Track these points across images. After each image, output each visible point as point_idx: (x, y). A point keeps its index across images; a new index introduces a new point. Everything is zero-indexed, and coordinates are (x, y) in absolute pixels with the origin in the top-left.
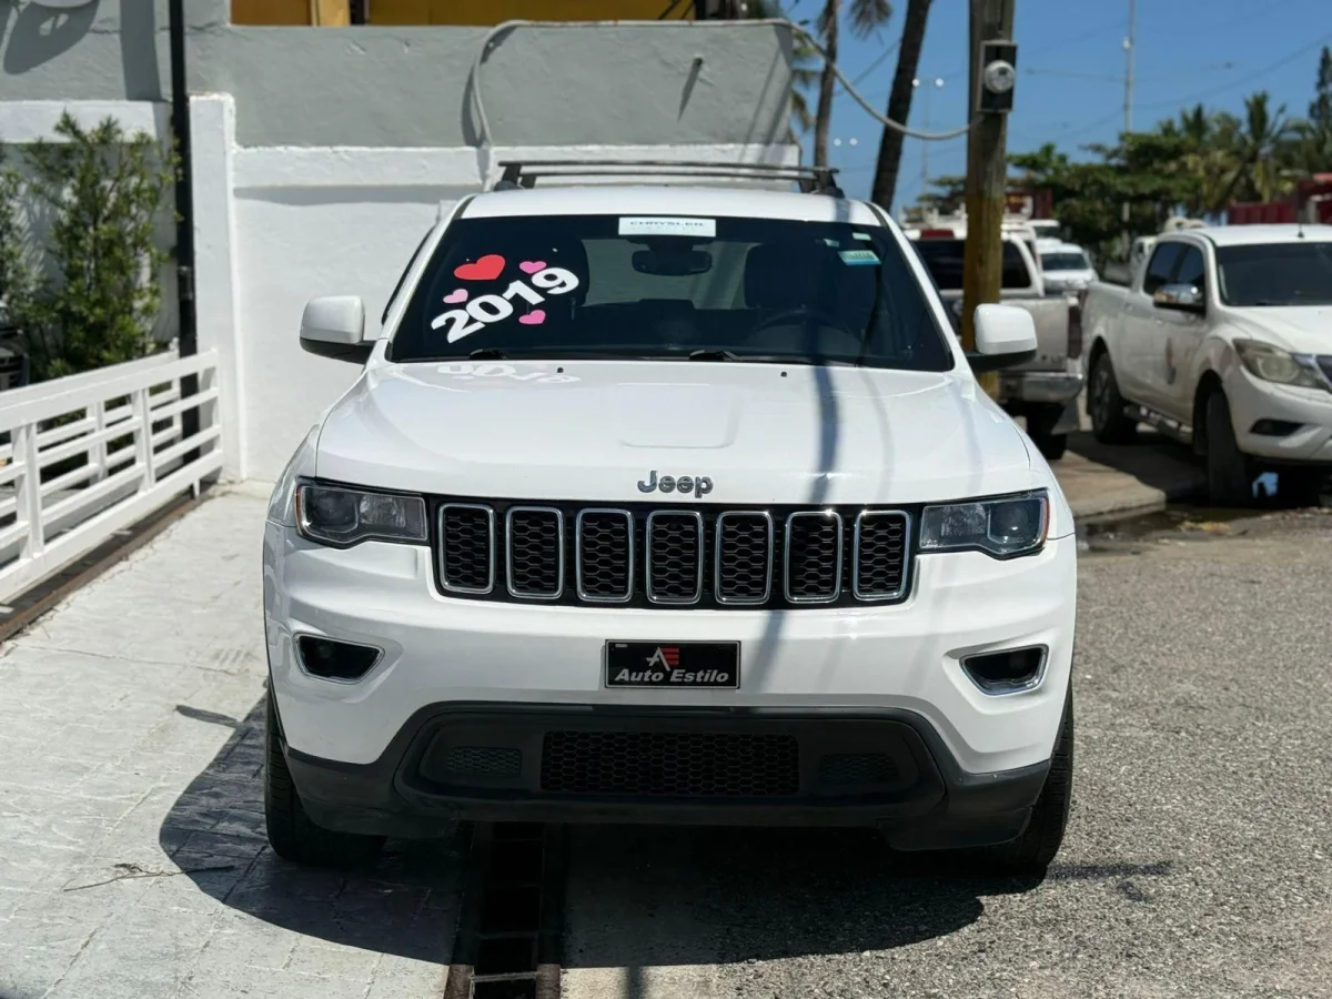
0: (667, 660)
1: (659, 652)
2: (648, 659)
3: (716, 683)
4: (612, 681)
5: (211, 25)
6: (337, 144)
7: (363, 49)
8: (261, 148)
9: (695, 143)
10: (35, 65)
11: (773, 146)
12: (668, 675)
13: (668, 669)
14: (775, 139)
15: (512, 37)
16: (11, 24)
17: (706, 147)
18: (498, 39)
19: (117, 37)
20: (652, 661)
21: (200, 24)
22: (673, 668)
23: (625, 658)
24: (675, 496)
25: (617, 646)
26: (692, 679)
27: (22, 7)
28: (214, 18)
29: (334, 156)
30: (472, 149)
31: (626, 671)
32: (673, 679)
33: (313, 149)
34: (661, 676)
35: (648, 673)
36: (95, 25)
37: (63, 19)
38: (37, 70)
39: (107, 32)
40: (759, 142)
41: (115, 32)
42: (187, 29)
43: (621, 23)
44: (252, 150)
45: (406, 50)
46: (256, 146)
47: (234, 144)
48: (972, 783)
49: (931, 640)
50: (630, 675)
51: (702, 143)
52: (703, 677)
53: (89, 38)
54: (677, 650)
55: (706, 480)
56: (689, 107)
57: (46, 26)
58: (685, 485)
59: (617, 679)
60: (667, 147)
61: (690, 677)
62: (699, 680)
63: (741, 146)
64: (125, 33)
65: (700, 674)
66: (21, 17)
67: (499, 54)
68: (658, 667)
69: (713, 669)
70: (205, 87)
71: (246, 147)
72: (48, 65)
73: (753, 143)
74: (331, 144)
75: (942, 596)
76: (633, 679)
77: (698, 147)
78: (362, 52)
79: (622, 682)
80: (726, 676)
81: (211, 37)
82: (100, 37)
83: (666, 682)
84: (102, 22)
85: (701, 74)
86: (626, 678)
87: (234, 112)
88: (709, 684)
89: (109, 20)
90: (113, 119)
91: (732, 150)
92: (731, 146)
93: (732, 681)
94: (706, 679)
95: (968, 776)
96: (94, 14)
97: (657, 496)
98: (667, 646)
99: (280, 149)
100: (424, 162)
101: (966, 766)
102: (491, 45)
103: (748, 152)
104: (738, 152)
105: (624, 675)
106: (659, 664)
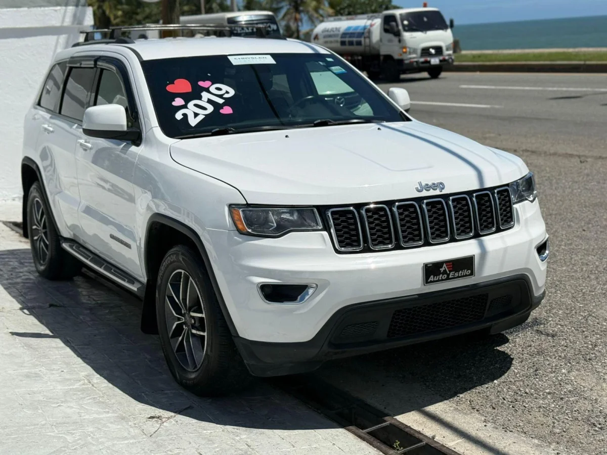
0: (448, 268)
1: (445, 265)
2: (441, 269)
3: (466, 275)
4: (427, 282)
9: (41, 6)
11: (80, 7)
12: (448, 275)
13: (448, 272)
14: (80, 4)
17: (46, 8)
20: (442, 270)
22: (450, 271)
23: (432, 270)
24: (432, 193)
25: (428, 265)
26: (457, 275)
32: (450, 277)
34: (446, 276)
35: (441, 276)
40: (73, 6)
50: (434, 278)
51: (44, 6)
52: (461, 274)
54: (451, 263)
55: (441, 183)
58: (434, 186)
59: (429, 281)
60: (26, 9)
61: (456, 275)
62: (460, 275)
63: (64, 8)
65: (460, 272)
69: (465, 269)
73: (70, 6)
76: (435, 280)
77: (42, 9)
79: (431, 282)
80: (470, 271)
83: (448, 279)
86: (432, 280)
88: (464, 276)
91: (60, 10)
92: (59, 8)
93: (472, 274)
94: (462, 275)
95: (535, 298)
97: (425, 193)
98: (448, 262)
101: (535, 294)
103: (68, 10)
104: (62, 11)
105: (431, 278)
106: (445, 271)
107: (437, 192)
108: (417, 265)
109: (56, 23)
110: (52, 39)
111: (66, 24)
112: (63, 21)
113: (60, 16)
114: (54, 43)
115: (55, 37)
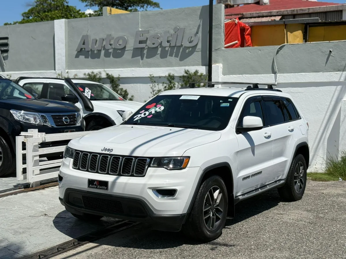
1: (96, 182)
3: (104, 189)
4: (89, 187)
5: (219, 49)
6: (243, 74)
7: (250, 52)
8: (227, 76)
9: (329, 72)
10: (185, 59)
15: (284, 47)
16: (181, 51)
18: (281, 48)
19: (200, 52)
20: (95, 183)
21: (216, 49)
22: (98, 185)
27: (183, 47)
28: (219, 47)
29: (242, 77)
30: (274, 75)
31: (91, 185)
33: (238, 75)
35: (94, 186)
36: (196, 50)
37: (191, 49)
38: (185, 60)
39: (199, 51)
41: (200, 51)
42: (213, 50)
43: (311, 42)
44: (225, 76)
45: (260, 52)
46: (226, 75)
47: (222, 75)
48: (156, 216)
49: (145, 185)
53: (195, 53)
54: (99, 182)
55: (112, 150)
56: (328, 62)
57: (187, 51)
58: (109, 150)
60: (322, 73)
61: (100, 187)
63: (341, 72)
64: (202, 51)
65: (102, 187)
66: (183, 49)
67: (281, 52)
68: (96, 185)
70: (216, 62)
71: (224, 75)
72: (187, 59)
73: (345, 71)
74: (242, 74)
75: (151, 176)
78: (250, 53)
80: (106, 188)
81: (218, 51)
82: (197, 52)
83: (97, 188)
84: (198, 49)
85: (332, 54)
87: (222, 68)
88: (103, 189)
89: (199, 49)
90: (197, 70)
92: (339, 72)
95: (155, 214)
96: (196, 47)
97: (104, 152)
99: (231, 76)
100: (262, 78)
101: (155, 212)
102: (279, 50)
103: (343, 74)
104: (340, 74)
105: (90, 186)
106: (96, 184)
107: (108, 153)
108: (86, 178)
109: (336, 80)
110: (333, 88)
111: (341, 80)
112: (340, 79)
113: (339, 76)
114: (334, 90)
115: (335, 87)
